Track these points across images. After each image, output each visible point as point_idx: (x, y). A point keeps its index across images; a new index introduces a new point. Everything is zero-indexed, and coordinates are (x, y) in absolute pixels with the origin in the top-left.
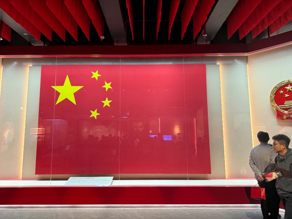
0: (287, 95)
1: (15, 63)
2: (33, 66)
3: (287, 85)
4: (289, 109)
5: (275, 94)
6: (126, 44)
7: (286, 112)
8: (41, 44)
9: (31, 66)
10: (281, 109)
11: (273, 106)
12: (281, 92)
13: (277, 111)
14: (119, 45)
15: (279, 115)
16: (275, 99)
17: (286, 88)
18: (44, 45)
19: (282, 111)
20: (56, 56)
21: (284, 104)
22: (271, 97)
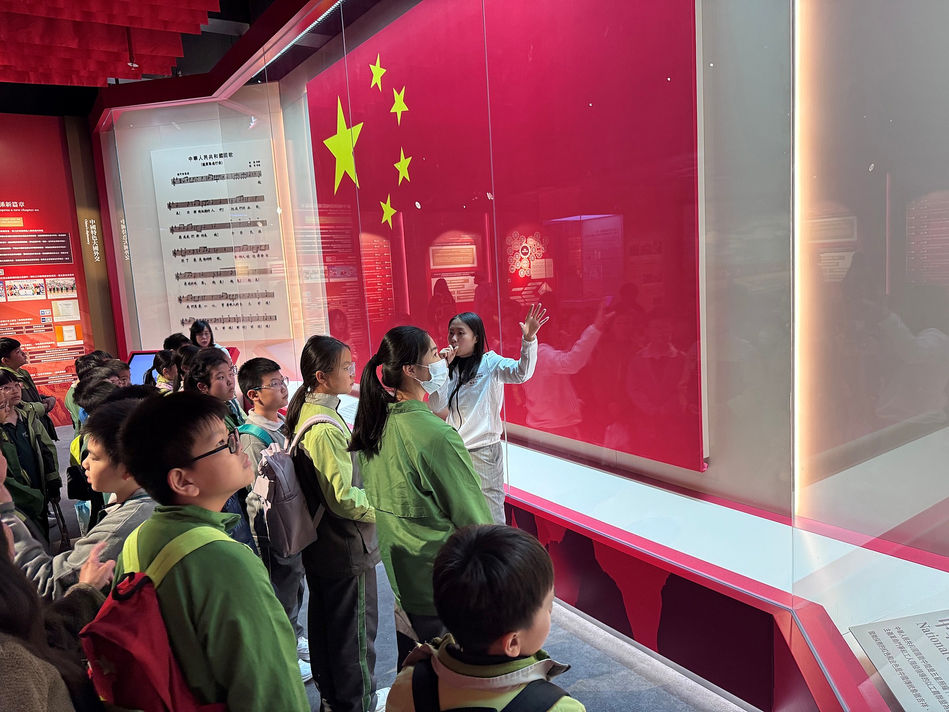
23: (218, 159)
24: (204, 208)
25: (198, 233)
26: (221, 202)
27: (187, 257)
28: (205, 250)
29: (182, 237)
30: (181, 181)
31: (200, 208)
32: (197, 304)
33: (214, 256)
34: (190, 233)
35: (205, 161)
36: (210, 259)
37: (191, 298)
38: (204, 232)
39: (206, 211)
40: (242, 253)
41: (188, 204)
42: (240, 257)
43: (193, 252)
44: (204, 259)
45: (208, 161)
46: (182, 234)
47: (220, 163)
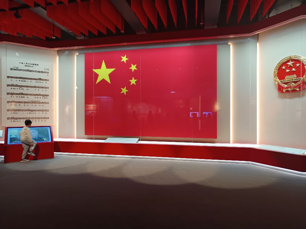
0: (288, 71)
1: (67, 52)
2: (79, 54)
3: (288, 61)
4: (288, 83)
5: (279, 69)
6: (145, 33)
7: (286, 86)
8: (83, 38)
9: (78, 54)
10: (282, 83)
11: (276, 81)
12: (284, 68)
13: (279, 85)
14: (140, 33)
15: (280, 88)
16: (278, 74)
17: (288, 63)
18: (85, 38)
19: (282, 85)
20: (93, 46)
21: (285, 79)
22: (275, 72)
23: (32, 65)
24: (24, 80)
25: (20, 88)
26: (31, 79)
27: (14, 95)
28: (22, 94)
29: (12, 89)
30: (15, 70)
31: (22, 80)
32: (16, 112)
33: (26, 96)
34: (16, 88)
35: (26, 65)
36: (24, 97)
37: (13, 110)
38: (22, 88)
39: (24, 81)
40: (38, 97)
41: (17, 78)
42: (37, 98)
43: (17, 94)
44: (21, 97)
45: (28, 65)
46: (13, 87)
47: (32, 67)
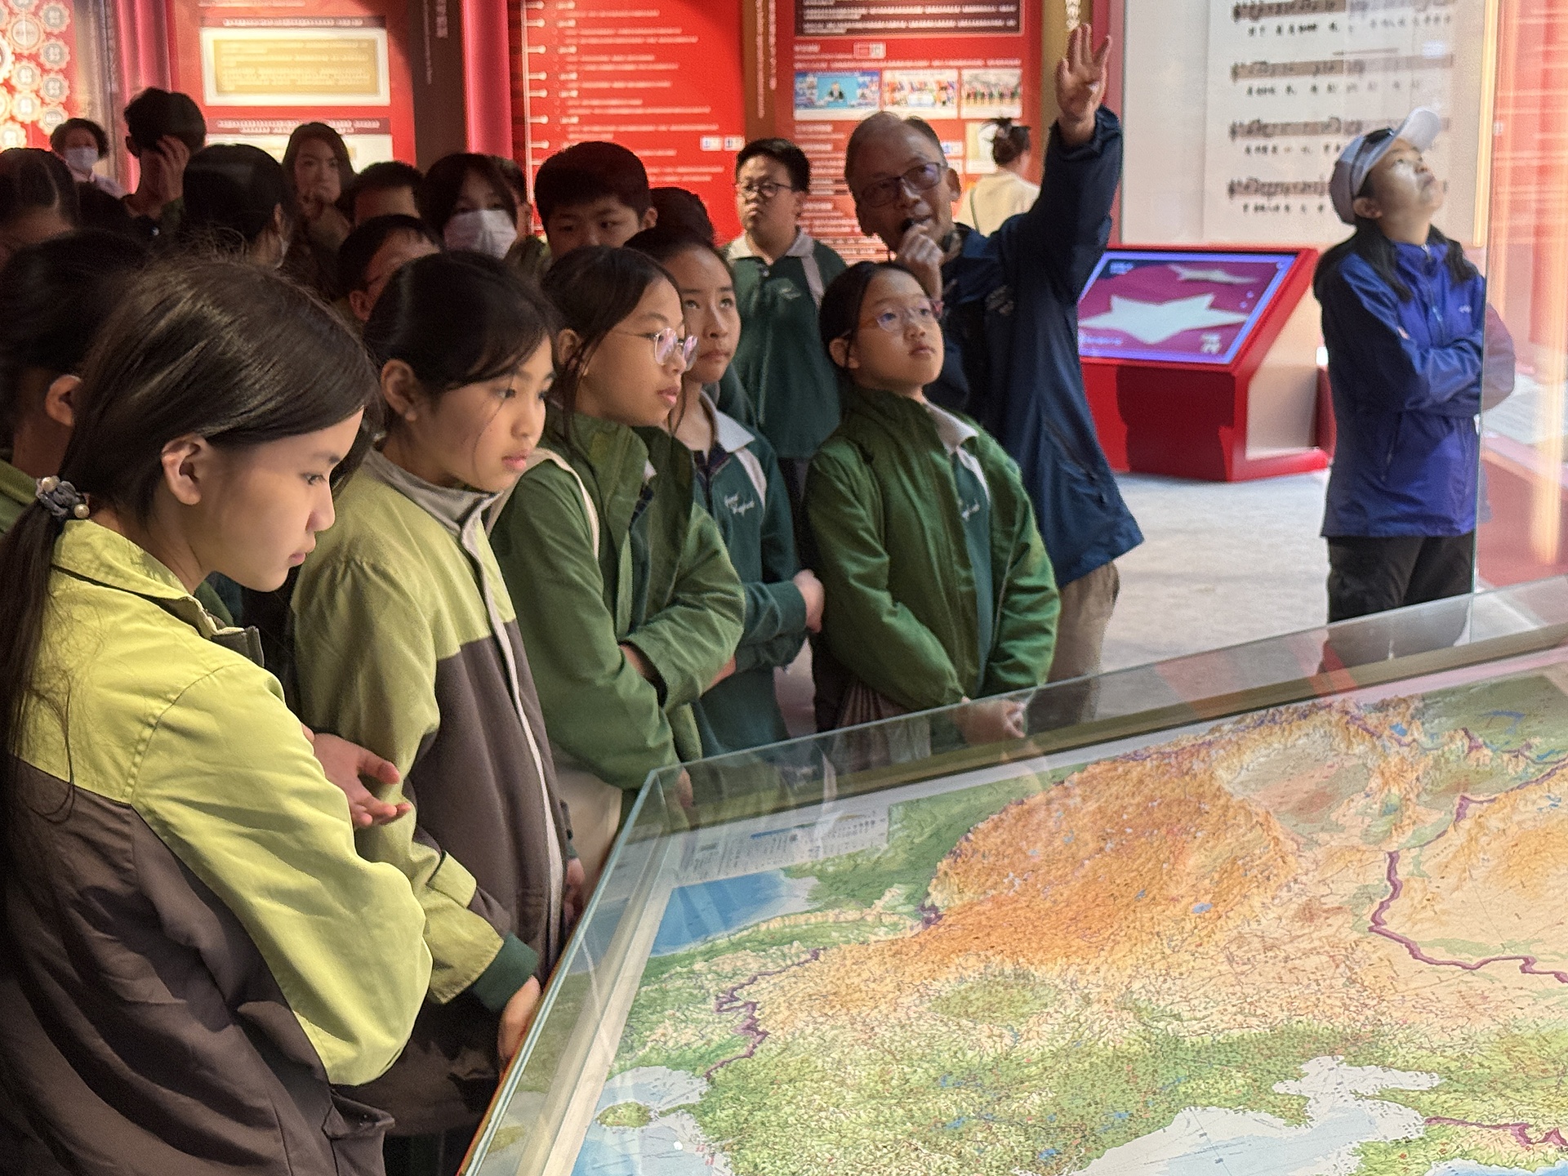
27: (1263, 21)
32: (1270, 143)
33: (1324, 20)
36: (1314, 27)
37: (1258, 129)
40: (1389, 13)
42: (1386, 22)
43: (1278, 9)
44: (1301, 28)
